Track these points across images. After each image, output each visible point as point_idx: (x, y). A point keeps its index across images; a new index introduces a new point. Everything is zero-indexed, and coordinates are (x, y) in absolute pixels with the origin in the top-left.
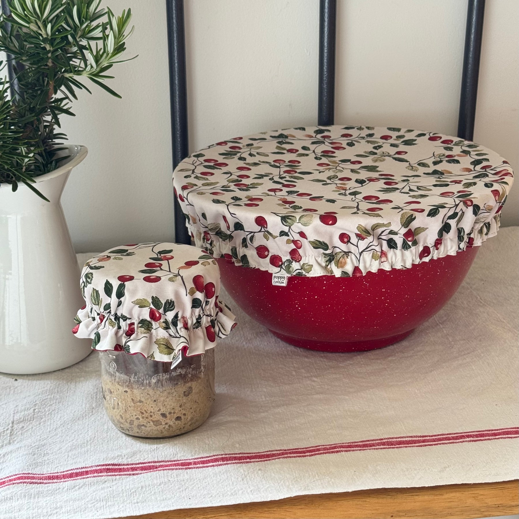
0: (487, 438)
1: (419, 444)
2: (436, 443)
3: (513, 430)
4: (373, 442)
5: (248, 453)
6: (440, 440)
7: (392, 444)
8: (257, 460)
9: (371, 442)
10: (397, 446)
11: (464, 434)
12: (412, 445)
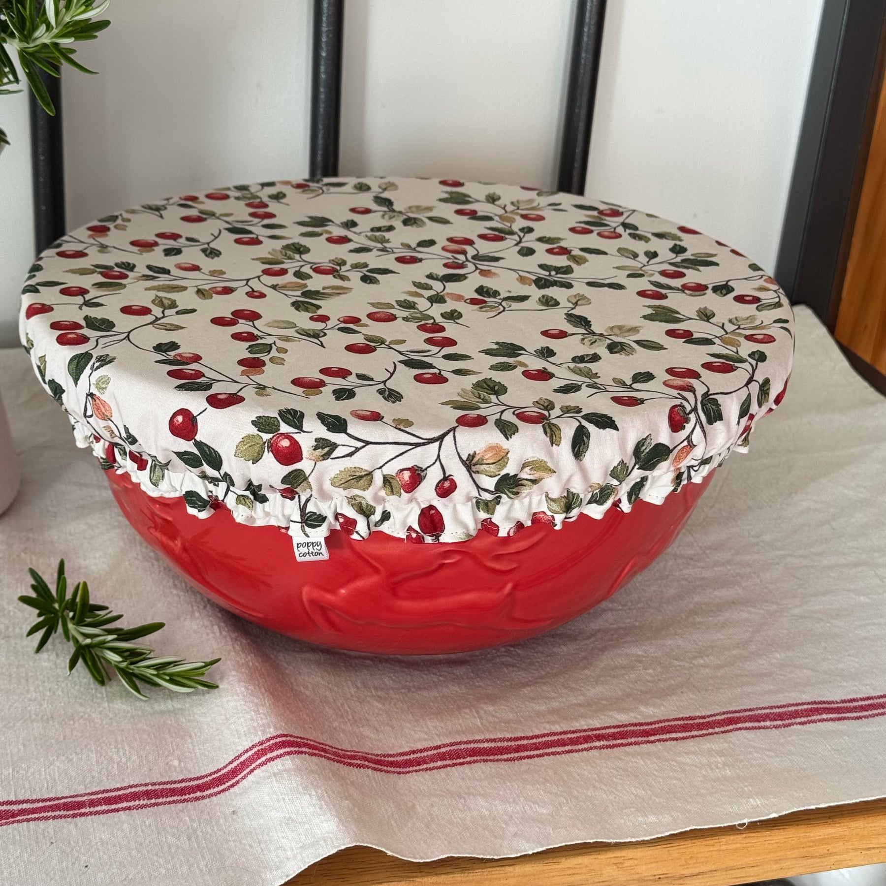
0: (633, 740)
1: (509, 756)
2: (541, 751)
3: (679, 723)
4: (422, 755)
6: (547, 745)
7: (458, 755)
9: (419, 755)
10: (468, 759)
11: (590, 733)
12: (496, 757)
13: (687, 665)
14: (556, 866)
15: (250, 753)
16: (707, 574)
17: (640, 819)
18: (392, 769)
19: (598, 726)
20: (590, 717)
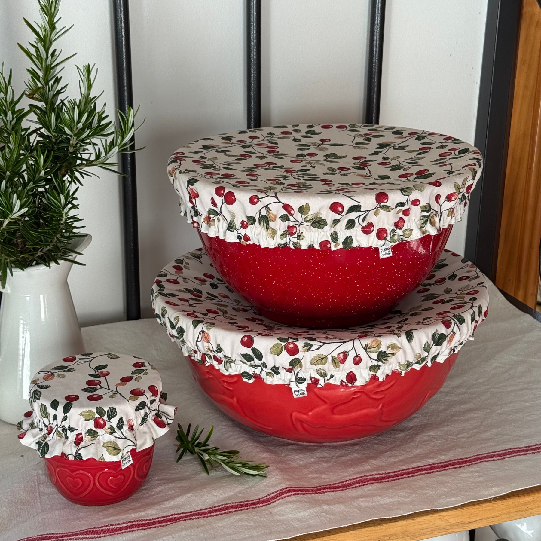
0: (438, 470)
1: (386, 480)
3: (457, 461)
4: (349, 482)
5: (251, 501)
6: (402, 475)
8: (260, 505)
9: (348, 482)
10: (369, 482)
11: (419, 468)
12: (381, 481)
13: (455, 438)
14: (416, 521)
15: (275, 494)
16: (456, 399)
17: (448, 500)
18: (338, 489)
19: (422, 465)
20: (418, 462)
